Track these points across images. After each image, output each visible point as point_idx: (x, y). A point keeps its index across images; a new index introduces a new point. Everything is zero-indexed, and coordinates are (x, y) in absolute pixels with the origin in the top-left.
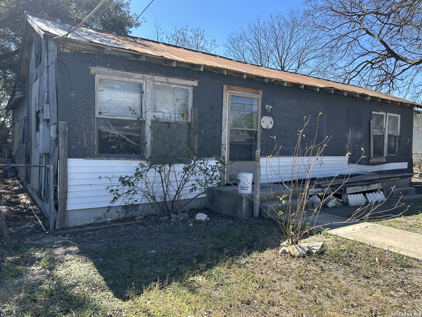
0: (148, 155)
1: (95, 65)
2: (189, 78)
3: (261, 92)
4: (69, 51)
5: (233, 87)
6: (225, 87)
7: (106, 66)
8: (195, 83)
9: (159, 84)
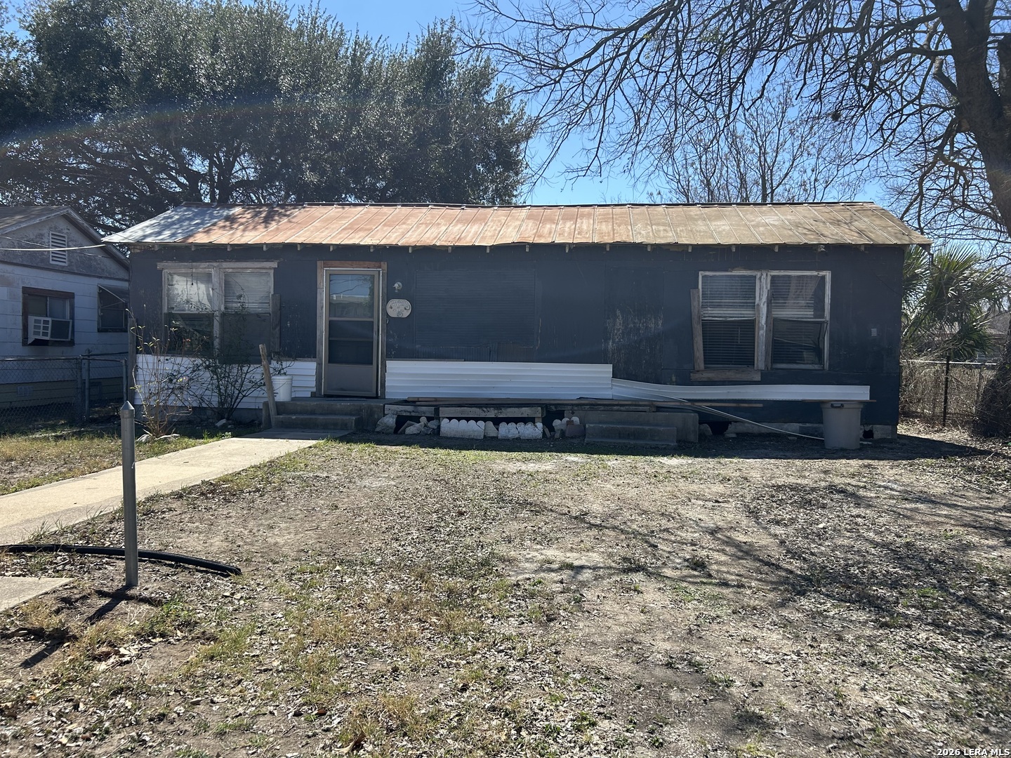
0: (216, 352)
1: (162, 261)
2: (268, 260)
3: (384, 265)
4: (139, 251)
5: (333, 262)
6: (319, 263)
7: (172, 260)
8: (275, 265)
9: (231, 270)
